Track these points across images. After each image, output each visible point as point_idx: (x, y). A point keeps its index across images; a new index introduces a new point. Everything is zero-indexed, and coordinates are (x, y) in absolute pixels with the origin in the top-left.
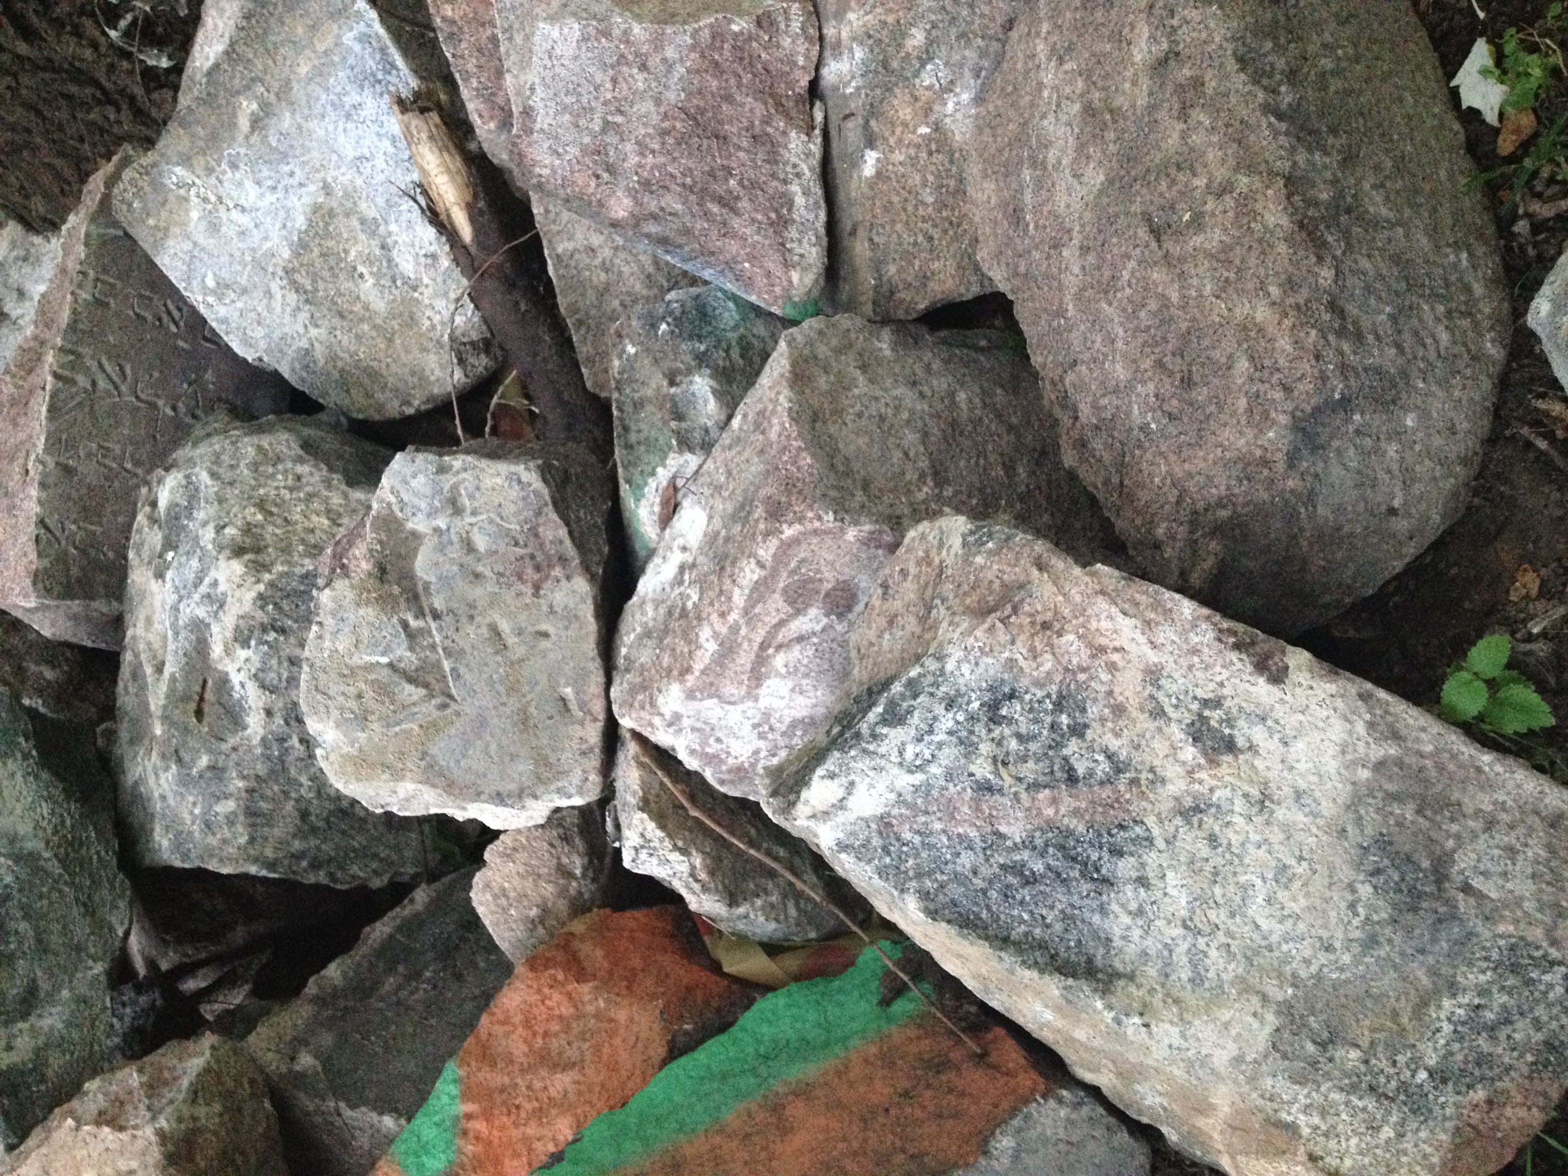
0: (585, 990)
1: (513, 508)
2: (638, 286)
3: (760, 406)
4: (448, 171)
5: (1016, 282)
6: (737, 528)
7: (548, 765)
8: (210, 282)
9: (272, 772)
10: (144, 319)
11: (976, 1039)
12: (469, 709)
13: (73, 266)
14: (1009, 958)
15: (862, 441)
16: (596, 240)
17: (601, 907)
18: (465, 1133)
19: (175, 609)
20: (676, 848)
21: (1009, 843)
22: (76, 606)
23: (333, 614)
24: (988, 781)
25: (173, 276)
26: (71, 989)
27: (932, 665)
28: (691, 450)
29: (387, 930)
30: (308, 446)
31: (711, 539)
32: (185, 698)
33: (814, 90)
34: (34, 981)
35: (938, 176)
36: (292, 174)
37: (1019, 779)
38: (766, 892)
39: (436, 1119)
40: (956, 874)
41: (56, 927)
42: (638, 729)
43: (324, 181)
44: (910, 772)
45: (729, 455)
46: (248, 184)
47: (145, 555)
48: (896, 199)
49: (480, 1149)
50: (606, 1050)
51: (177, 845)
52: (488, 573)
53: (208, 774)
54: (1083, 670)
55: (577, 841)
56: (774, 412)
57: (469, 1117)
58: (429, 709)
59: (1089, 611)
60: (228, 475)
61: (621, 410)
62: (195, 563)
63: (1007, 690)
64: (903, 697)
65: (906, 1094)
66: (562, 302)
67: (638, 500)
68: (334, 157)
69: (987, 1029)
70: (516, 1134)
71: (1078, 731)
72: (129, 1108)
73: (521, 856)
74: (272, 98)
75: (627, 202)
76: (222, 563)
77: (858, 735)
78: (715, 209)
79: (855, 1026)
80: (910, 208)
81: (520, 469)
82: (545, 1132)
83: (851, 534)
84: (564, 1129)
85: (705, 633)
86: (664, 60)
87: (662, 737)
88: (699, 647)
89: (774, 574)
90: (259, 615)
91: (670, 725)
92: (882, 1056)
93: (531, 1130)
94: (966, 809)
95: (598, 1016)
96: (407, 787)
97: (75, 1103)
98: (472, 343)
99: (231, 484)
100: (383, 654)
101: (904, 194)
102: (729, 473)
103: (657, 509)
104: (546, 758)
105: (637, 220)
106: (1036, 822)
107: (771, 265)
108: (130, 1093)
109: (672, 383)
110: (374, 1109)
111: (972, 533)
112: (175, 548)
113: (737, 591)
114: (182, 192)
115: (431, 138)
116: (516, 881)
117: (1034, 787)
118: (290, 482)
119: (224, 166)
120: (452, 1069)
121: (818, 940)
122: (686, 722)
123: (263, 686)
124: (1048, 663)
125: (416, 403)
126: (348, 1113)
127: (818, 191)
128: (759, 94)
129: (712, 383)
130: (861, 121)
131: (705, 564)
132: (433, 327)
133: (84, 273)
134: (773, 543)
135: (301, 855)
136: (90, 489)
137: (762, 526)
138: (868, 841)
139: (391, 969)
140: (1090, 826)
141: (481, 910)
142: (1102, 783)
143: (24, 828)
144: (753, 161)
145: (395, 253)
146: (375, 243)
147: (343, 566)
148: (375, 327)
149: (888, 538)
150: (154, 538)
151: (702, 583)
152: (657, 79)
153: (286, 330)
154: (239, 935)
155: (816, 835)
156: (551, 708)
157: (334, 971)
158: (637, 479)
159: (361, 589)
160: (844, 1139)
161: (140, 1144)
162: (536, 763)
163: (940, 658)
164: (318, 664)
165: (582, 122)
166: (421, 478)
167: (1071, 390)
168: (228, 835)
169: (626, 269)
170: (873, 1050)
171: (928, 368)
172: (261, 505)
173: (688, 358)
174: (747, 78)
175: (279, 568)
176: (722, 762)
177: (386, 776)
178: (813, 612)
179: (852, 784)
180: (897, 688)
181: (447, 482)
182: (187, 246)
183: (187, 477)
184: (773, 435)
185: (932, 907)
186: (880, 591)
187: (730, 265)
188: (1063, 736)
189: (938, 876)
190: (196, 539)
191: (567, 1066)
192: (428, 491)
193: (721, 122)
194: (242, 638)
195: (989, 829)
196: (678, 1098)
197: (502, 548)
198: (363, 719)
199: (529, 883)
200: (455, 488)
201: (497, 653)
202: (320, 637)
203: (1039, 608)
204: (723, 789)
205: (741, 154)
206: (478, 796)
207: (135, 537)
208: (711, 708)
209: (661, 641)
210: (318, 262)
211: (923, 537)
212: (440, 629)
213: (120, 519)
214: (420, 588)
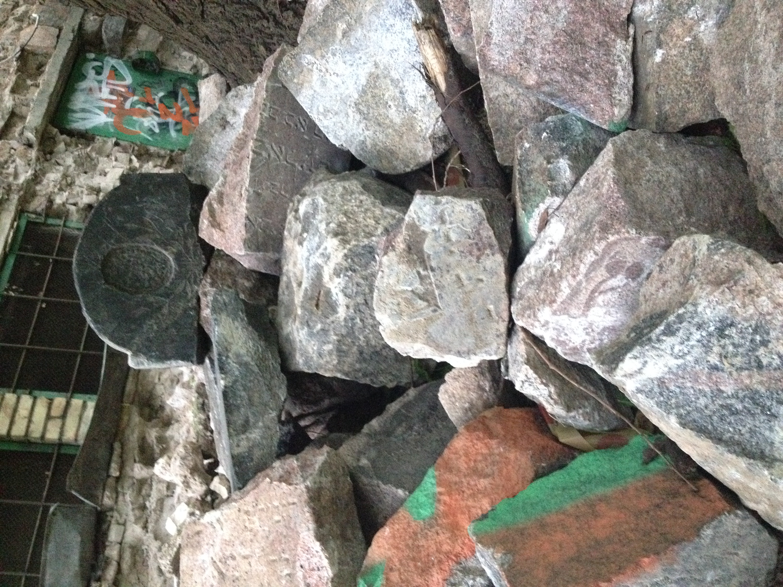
0: (493, 443)
1: (468, 221)
2: (529, 113)
3: (596, 175)
4: (437, 57)
5: (736, 117)
6: (584, 235)
7: (482, 340)
8: (321, 110)
9: (348, 333)
10: (290, 126)
11: (694, 484)
12: (447, 312)
13: (260, 100)
14: (721, 449)
15: (650, 194)
16: (509, 90)
17: (498, 405)
18: (439, 501)
19: (308, 259)
20: (542, 383)
21: (725, 395)
22: (260, 255)
23: (388, 267)
24: (716, 365)
25: (304, 106)
26: (263, 422)
27: (690, 308)
28: (557, 195)
29: (398, 407)
30: (365, 187)
31: (568, 239)
32: (311, 299)
33: (630, 19)
34: (248, 417)
35: (694, 61)
36: (360, 58)
37: (733, 365)
38: (584, 407)
39: (426, 493)
40: (696, 408)
41: (256, 395)
42: (525, 326)
43: (375, 61)
44: (676, 358)
45: (578, 198)
46: (341, 63)
47: (293, 233)
48: (671, 73)
49: (446, 508)
50: (505, 470)
51: (306, 362)
52: (456, 250)
53: (321, 333)
54: (769, 314)
55: (487, 375)
56: (604, 179)
57: (440, 494)
58: (429, 312)
59: (774, 286)
60: (331, 200)
61: (520, 174)
62: (317, 239)
63: (729, 322)
64: (674, 322)
65: (658, 506)
66: (490, 121)
67: (529, 219)
68: (381, 50)
69: (699, 479)
70: (463, 503)
71: (765, 343)
72: (293, 475)
73: (462, 380)
74: (353, 22)
75: (535, 77)
76: (329, 239)
77: (650, 339)
78: (577, 78)
79: (629, 473)
80: (679, 78)
81: (472, 203)
82: (476, 504)
83: (644, 240)
84: (486, 505)
85: (564, 285)
86: (557, 7)
87: (537, 331)
88: (560, 291)
89: (602, 259)
90: (344, 263)
91: (543, 326)
92: (644, 487)
93: (470, 503)
94: (704, 378)
95: (500, 454)
96: (418, 346)
97: (268, 471)
98: (439, 138)
99: (332, 203)
100: (409, 286)
101: (676, 70)
102: (578, 208)
103: (538, 223)
104: (480, 337)
105: (539, 85)
106: (740, 386)
107: (604, 105)
108: (293, 469)
109: (549, 163)
110: (394, 486)
111: (712, 244)
112: (307, 232)
113: (582, 266)
114: (310, 67)
115: (430, 42)
116: (459, 391)
117: (741, 369)
118: (358, 203)
119: (330, 55)
120: (431, 472)
121: (609, 431)
122: (551, 325)
123: (346, 295)
124: (751, 310)
125: (412, 166)
126: (383, 486)
127: (630, 68)
128: (602, 22)
129: (569, 162)
130: (655, 35)
131: (564, 251)
132: (422, 130)
133: (265, 105)
134: (603, 244)
135: (360, 370)
136: (268, 203)
137: (597, 235)
138: (652, 389)
139: (399, 424)
140: (768, 389)
141: (443, 402)
142: (775, 369)
143: (243, 351)
144: (598, 54)
145: (406, 95)
146: (397, 91)
147: (393, 246)
148: (395, 130)
149: (663, 243)
150: (298, 227)
151: (563, 260)
152: (552, 17)
153: (354, 131)
154: (326, 403)
155: (624, 384)
156: (484, 314)
157: (375, 423)
158: (528, 207)
159: (400, 256)
160: (627, 523)
161: (299, 491)
162: (476, 339)
163: (695, 305)
164: (382, 289)
165: (515, 39)
166: (428, 207)
167: (766, 174)
168: (329, 359)
169: (523, 104)
170: (640, 484)
171: (683, 157)
172: (345, 214)
173: (557, 150)
174: (597, 14)
175: (353, 243)
176: (566, 344)
177: (410, 340)
178: (620, 277)
179: (646, 362)
180: (672, 318)
181: (439, 208)
182: (312, 92)
183: (313, 200)
184: (604, 190)
185: (683, 422)
186: (658, 269)
187: (583, 106)
188: (756, 345)
189: (688, 408)
190: (317, 229)
191: (486, 476)
192: (431, 213)
193: (582, 36)
194: (337, 273)
195: (715, 388)
196: (541, 496)
197: (463, 240)
198: (400, 314)
199: (465, 392)
200: (442, 211)
201: (459, 288)
202: (382, 277)
203: (748, 283)
204: (565, 357)
205: (592, 52)
206: (449, 352)
207: (287, 226)
208: (563, 320)
209: (539, 286)
210: (371, 100)
211: (684, 244)
212: (434, 276)
213: (280, 217)
214: (426, 256)
